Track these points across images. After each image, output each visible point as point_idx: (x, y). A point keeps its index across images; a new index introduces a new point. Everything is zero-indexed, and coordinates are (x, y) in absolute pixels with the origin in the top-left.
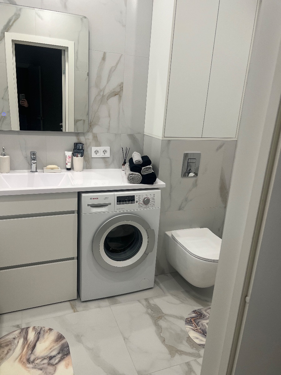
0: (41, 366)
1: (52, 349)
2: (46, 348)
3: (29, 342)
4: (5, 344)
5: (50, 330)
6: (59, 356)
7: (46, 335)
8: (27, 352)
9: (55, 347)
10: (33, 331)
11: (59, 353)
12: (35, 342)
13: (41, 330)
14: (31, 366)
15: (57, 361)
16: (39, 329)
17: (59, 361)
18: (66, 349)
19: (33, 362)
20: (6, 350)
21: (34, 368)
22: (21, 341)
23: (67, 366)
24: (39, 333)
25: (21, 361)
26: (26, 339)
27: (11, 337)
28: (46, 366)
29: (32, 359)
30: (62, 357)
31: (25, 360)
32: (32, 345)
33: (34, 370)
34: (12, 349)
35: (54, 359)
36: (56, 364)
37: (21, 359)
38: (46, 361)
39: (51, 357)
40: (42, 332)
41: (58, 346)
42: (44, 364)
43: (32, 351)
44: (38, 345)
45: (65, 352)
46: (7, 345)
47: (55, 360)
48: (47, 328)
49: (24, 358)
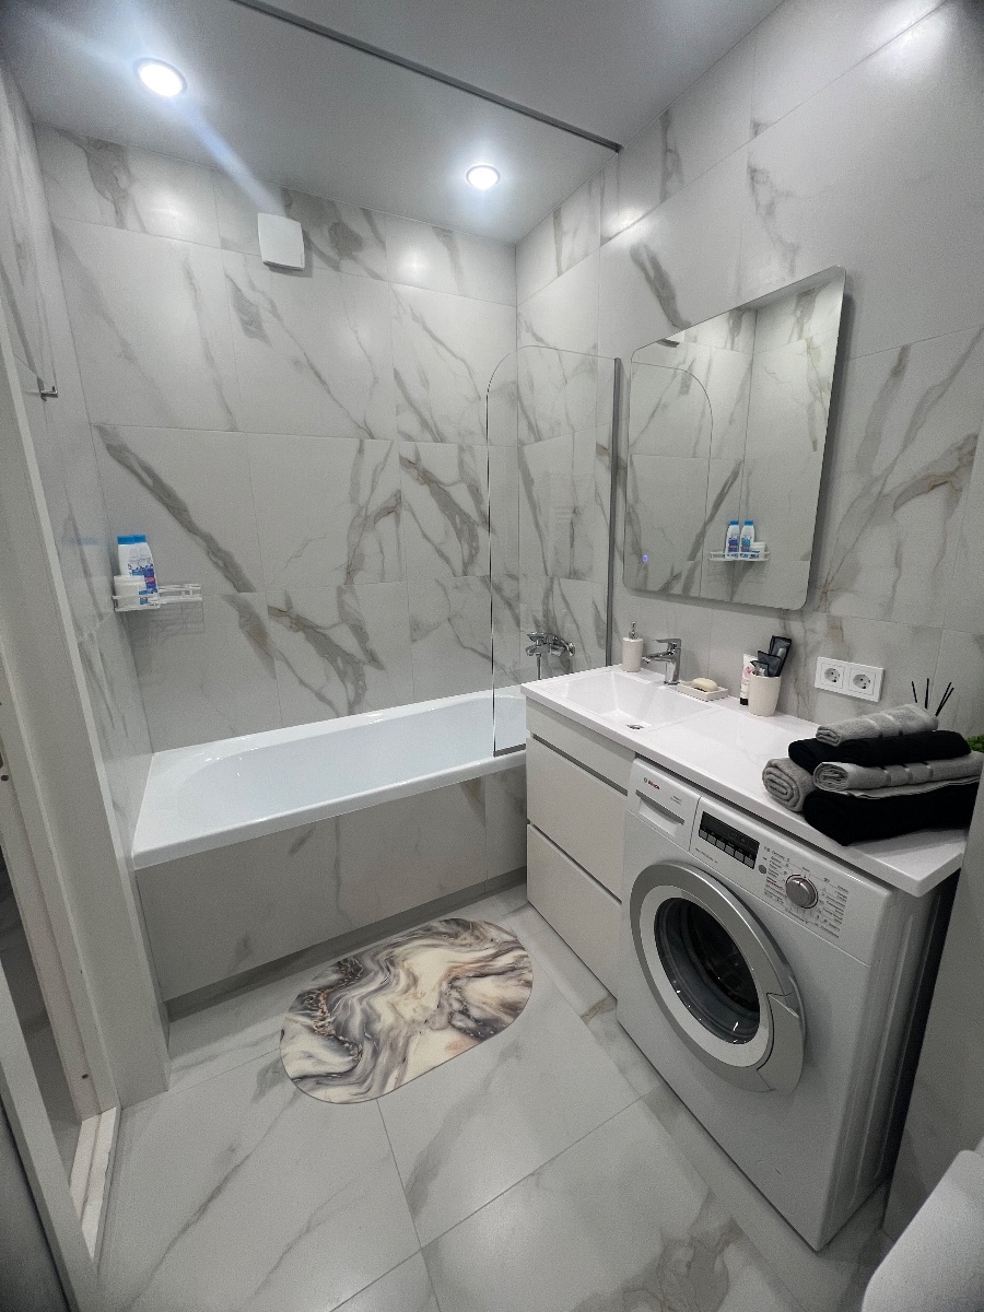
0: (445, 1003)
1: (483, 1006)
2: (484, 995)
3: (491, 963)
4: (478, 934)
5: (528, 984)
6: (471, 1024)
7: (514, 982)
8: (469, 970)
9: (488, 1009)
10: (515, 957)
11: (476, 1021)
12: (495, 971)
13: (521, 969)
14: (445, 986)
15: (459, 1024)
16: (521, 966)
17: (460, 1029)
18: (488, 1029)
19: (452, 988)
20: (470, 940)
21: (441, 994)
22: (491, 952)
23: (450, 1047)
24: (513, 969)
25: (451, 970)
26: (495, 956)
27: (493, 933)
28: (447, 1009)
29: (458, 983)
30: (469, 1029)
31: (454, 974)
32: (486, 970)
33: (435, 995)
34: (472, 948)
35: (463, 1017)
36: (454, 1026)
37: (456, 967)
38: (456, 1006)
39: (467, 1010)
40: (517, 972)
41: (494, 1013)
42: (451, 1005)
43: (475, 976)
44: (488, 980)
45: (483, 1030)
46: (477, 938)
48: (528, 977)
49: (459, 970)
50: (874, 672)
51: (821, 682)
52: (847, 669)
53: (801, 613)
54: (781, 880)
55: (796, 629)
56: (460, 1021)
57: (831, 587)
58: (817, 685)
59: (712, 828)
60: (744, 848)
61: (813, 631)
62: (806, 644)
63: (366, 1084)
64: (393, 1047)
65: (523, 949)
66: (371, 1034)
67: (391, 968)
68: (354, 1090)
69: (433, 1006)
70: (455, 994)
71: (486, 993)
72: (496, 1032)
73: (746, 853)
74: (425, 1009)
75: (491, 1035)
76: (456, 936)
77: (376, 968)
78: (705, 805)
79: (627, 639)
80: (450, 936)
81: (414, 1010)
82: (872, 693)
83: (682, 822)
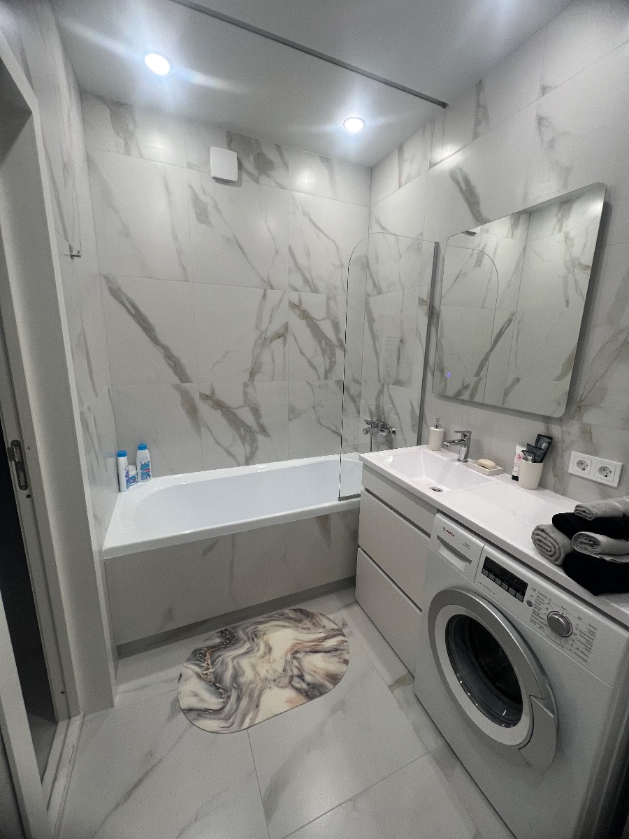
0: (288, 668)
1: (314, 674)
2: (315, 666)
3: (322, 643)
4: (315, 621)
5: (346, 662)
6: (304, 686)
7: (336, 659)
8: (306, 647)
9: (318, 677)
10: (338, 641)
11: (308, 684)
12: (323, 650)
13: (342, 650)
14: (289, 656)
15: (297, 685)
16: (342, 648)
17: (297, 689)
18: (316, 691)
19: (294, 658)
20: (309, 625)
21: (286, 662)
22: (322, 635)
23: (289, 701)
24: (336, 650)
25: (295, 645)
26: (325, 638)
27: (325, 622)
28: (289, 673)
29: (298, 655)
30: (303, 690)
31: (296, 649)
32: (319, 648)
33: (282, 662)
34: (310, 631)
35: (299, 680)
36: (292, 686)
37: (298, 644)
38: (296, 672)
39: (303, 675)
40: (339, 652)
41: (320, 680)
42: (292, 671)
43: (310, 652)
44: (319, 656)
45: (312, 692)
46: (314, 624)
47: (298, 683)
48: (346, 656)
49: (300, 646)
50: (615, 465)
51: (573, 468)
52: (594, 462)
53: (560, 420)
54: (544, 613)
55: (556, 431)
56: (297, 683)
57: (584, 403)
58: (570, 471)
59: (491, 568)
60: (517, 587)
61: (569, 433)
62: (563, 441)
63: (231, 720)
64: (251, 696)
65: (344, 635)
66: (237, 684)
67: (255, 640)
68: (223, 724)
69: (280, 670)
70: (295, 663)
71: (317, 664)
72: (321, 694)
73: (517, 590)
74: (275, 671)
75: (318, 697)
76: (300, 621)
77: (245, 638)
78: (488, 552)
79: (433, 428)
80: (296, 621)
81: (267, 671)
82: (612, 480)
83: (470, 562)
